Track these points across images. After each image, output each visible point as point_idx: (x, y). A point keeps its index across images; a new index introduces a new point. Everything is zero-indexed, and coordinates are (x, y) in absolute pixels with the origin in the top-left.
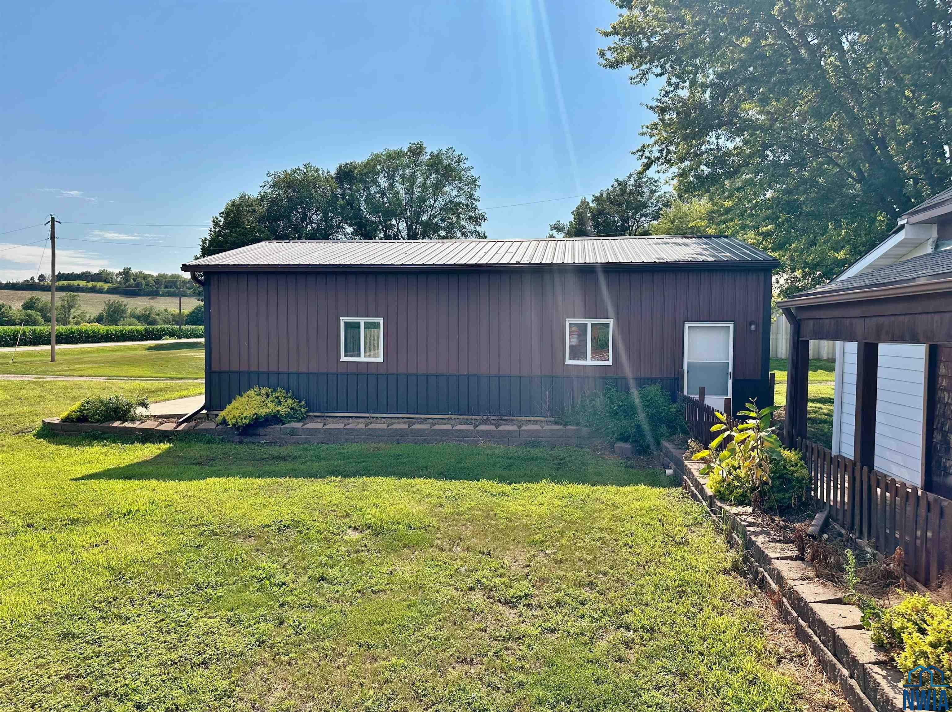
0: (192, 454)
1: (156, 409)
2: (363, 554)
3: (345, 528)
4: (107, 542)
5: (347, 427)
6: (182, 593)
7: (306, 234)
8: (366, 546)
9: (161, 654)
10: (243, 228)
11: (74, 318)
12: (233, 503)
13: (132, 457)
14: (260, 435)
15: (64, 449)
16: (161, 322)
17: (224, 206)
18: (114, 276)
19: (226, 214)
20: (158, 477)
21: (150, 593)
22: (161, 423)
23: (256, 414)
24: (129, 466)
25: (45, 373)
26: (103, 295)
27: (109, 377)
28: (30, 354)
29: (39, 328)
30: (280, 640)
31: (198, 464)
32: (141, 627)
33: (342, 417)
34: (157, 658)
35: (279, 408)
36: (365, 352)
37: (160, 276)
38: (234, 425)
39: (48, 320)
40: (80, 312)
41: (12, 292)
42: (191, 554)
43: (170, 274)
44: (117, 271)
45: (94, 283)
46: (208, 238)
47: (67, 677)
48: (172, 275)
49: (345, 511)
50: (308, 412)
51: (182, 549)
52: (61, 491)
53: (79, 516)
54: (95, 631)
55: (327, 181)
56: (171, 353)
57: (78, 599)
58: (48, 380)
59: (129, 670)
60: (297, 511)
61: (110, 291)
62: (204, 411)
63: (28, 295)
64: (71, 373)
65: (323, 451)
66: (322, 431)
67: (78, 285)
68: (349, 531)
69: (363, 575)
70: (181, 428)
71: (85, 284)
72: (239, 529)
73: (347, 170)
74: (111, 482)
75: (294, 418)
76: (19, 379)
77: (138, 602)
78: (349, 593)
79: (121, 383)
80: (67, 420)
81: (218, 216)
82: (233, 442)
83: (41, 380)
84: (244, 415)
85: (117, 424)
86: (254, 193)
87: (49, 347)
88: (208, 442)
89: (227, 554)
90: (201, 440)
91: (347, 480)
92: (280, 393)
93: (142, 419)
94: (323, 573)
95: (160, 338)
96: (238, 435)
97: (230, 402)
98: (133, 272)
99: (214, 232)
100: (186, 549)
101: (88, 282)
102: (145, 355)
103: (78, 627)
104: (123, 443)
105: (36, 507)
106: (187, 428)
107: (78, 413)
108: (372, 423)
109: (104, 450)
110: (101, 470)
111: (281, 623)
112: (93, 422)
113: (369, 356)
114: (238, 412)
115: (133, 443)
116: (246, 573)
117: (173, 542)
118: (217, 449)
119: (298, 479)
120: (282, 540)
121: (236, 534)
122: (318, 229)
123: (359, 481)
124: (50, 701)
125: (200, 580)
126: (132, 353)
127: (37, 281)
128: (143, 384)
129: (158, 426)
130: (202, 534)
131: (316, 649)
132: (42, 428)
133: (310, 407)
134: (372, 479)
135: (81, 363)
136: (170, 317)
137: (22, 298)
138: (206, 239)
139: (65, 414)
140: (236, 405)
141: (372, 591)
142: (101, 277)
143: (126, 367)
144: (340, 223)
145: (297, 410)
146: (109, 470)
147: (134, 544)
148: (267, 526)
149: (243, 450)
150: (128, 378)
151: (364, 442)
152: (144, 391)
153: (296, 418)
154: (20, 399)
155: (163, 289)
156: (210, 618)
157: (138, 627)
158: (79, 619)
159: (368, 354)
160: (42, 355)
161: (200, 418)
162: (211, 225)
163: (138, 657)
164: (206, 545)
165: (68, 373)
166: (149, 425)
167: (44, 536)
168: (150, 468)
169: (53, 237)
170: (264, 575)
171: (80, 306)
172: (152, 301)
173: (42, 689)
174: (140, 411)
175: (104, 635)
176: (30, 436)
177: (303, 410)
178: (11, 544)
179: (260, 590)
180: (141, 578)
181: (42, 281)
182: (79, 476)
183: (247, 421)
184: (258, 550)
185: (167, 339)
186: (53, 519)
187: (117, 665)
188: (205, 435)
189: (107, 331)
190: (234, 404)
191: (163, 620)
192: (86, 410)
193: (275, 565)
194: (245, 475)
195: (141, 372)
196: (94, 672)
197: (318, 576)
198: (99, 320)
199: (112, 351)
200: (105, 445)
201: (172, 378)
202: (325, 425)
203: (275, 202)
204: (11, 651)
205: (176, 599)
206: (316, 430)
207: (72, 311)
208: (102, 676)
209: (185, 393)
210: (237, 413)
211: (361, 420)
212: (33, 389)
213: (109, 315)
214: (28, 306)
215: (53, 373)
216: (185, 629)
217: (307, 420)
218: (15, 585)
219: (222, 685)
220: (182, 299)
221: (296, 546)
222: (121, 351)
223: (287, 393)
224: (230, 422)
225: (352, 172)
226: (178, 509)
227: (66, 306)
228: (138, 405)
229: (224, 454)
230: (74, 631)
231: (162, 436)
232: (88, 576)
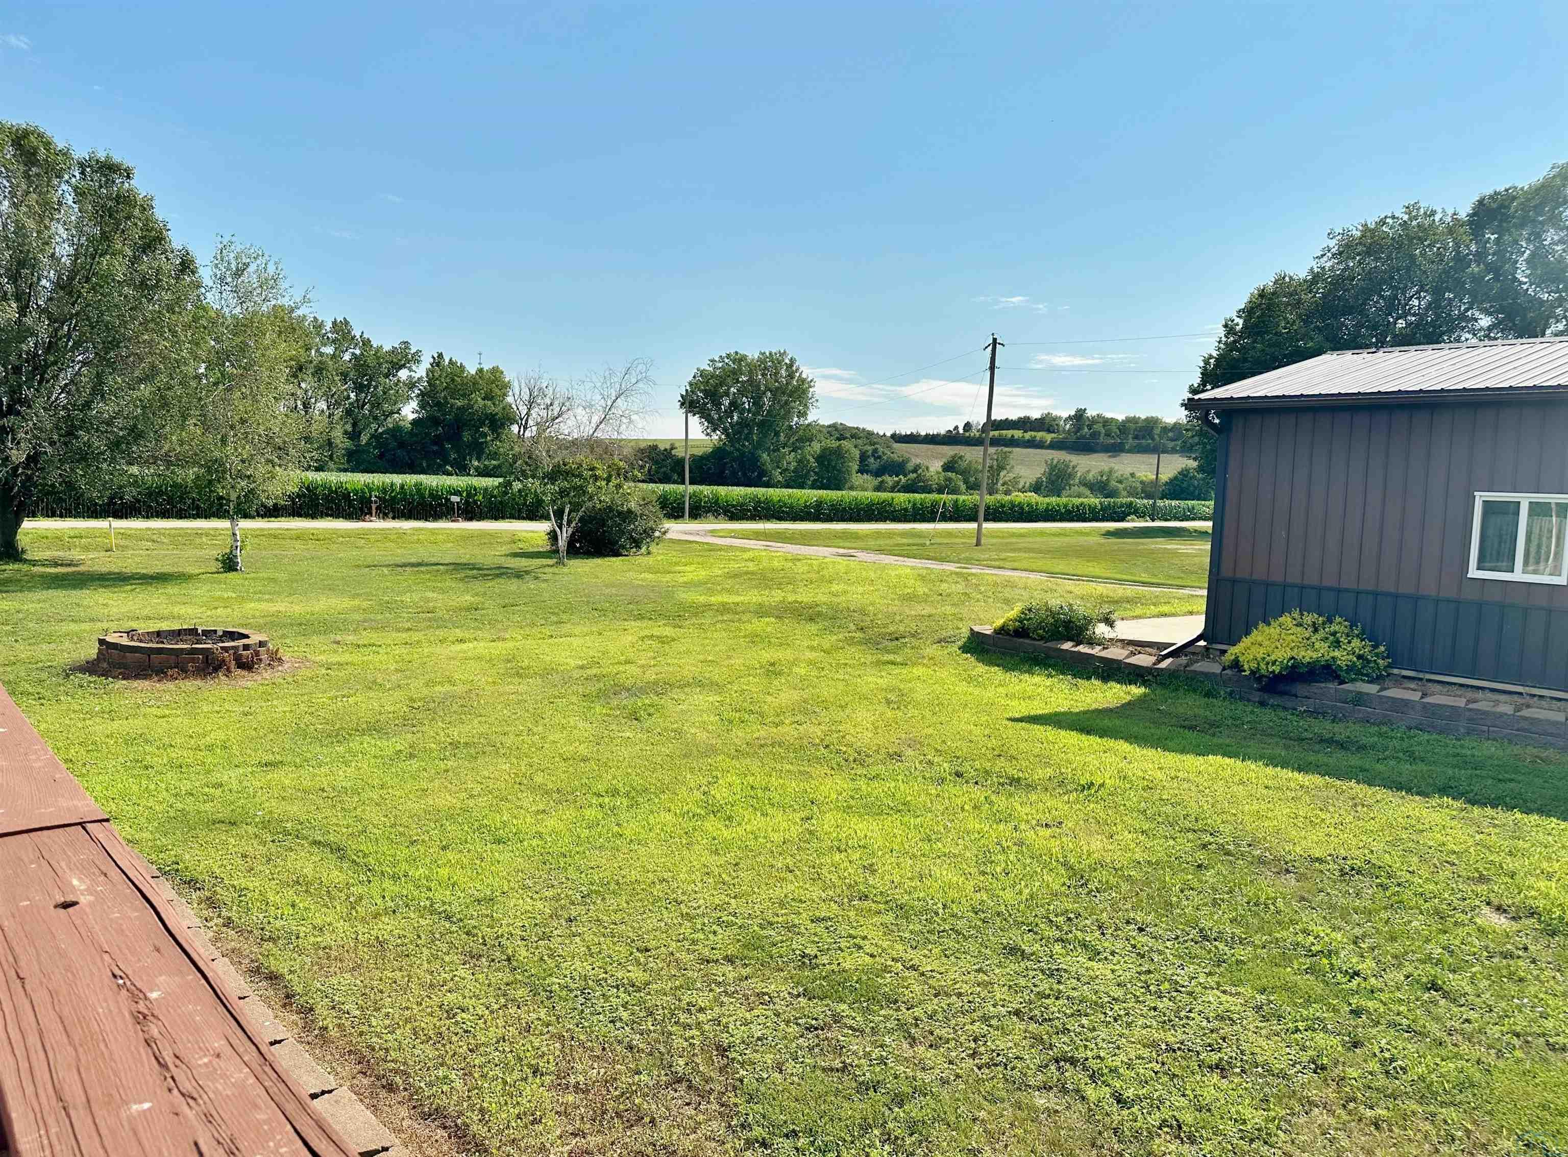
0: (1181, 710)
1: (1126, 630)
2: (1521, 963)
3: (1478, 903)
4: (1060, 823)
5: (1471, 706)
6: (1177, 938)
7: (1395, 336)
8: (1526, 949)
9: (1150, 1027)
10: (1276, 334)
11: (1003, 485)
12: (1255, 807)
13: (1088, 700)
14: (1297, 697)
15: (997, 673)
16: (1125, 493)
17: (1246, 299)
18: (1062, 423)
19: (1248, 312)
20: (1130, 738)
21: (1128, 922)
22: (1133, 654)
23: (1293, 658)
24: (1085, 712)
25: (968, 561)
26: (1044, 451)
27: (1052, 574)
28: (949, 534)
29: (962, 498)
30: (1355, 1075)
31: (1192, 728)
32: (1117, 974)
33: (1462, 685)
34: (1144, 1032)
35: (1337, 653)
36: (1526, 563)
37: (1129, 420)
38: (1253, 673)
39: (973, 487)
40: (1012, 475)
41: (931, 446)
42: (1190, 877)
43: (1143, 417)
44: (1065, 415)
45: (1033, 433)
46: (1215, 354)
47: (1017, 1013)
48: (1147, 419)
49: (1477, 870)
50: (1390, 666)
51: (1174, 863)
52: (997, 733)
53: (1021, 775)
54: (1051, 957)
55: (1451, 231)
56: (1143, 544)
57: (1027, 900)
58: (974, 571)
59: (1103, 1036)
60: (1377, 846)
61: (1055, 446)
62: (1202, 643)
63: (949, 451)
64: (1001, 563)
65: (1420, 744)
66: (1418, 708)
67: (1013, 436)
68: (1486, 910)
69: (1524, 1005)
70: (1164, 665)
71: (1021, 435)
72: (1267, 854)
73: (1494, 206)
74: (1063, 733)
75: (1363, 675)
76: (939, 567)
77: (1110, 931)
78: (1494, 1031)
79: (1069, 585)
80: (1002, 631)
81: (1234, 315)
82: (1249, 700)
83: (965, 571)
84: (1273, 658)
85: (1067, 646)
86: (1300, 271)
87: (973, 526)
88: (1208, 695)
89: (1250, 891)
90: (1195, 691)
91: (1476, 811)
92: (1339, 626)
93: (1104, 643)
94: (1435, 976)
95: (1122, 520)
96: (1259, 690)
97: (1248, 633)
98: (1089, 415)
99: (1226, 344)
100: (1180, 865)
101: (1025, 431)
102: (1102, 545)
103: (1028, 944)
104: (1075, 676)
105: (965, 750)
106: (1173, 667)
107: (1017, 624)
108: (1528, 706)
109: (1049, 682)
110: (1047, 711)
111: (1356, 1045)
112: (1035, 639)
113: (1535, 572)
114: (1262, 650)
115: (1089, 678)
116: (1285, 933)
117: (1159, 848)
118: (1220, 708)
119: (1374, 789)
120: (1347, 892)
121: (1261, 861)
122: (1418, 325)
123: (1504, 817)
124: (998, 1042)
125: (1205, 923)
126: (1082, 540)
127: (961, 431)
128: (1101, 589)
129: (1127, 657)
130: (1204, 846)
131: (1431, 1117)
132: (969, 638)
133: (1395, 658)
134: (1534, 818)
135: (1014, 550)
136: (1138, 485)
137: (943, 455)
138: (1211, 357)
139: (999, 623)
140: (1260, 639)
141: (1548, 1044)
142: (1045, 424)
143: (1074, 561)
144: (1467, 310)
145: (1369, 661)
146: (1056, 714)
147: (1099, 837)
148: (1318, 860)
149: (1267, 716)
150: (1078, 577)
151: (1510, 742)
152: (1103, 600)
153: (1367, 675)
154: (941, 595)
155: (1131, 441)
156: (1224, 992)
157: (1113, 971)
158: (1029, 931)
159: (1531, 568)
160: (964, 536)
161: (1194, 654)
162: (1222, 332)
163: (1116, 1020)
164: (1213, 868)
165: (997, 563)
166: (1116, 653)
167: (978, 794)
168: (1117, 722)
169: (992, 368)
170: (1319, 948)
171: (1013, 467)
172: (1111, 460)
173: (985, 1019)
174: (1101, 630)
175: (1065, 967)
176: (954, 648)
177: (1381, 662)
178: (938, 795)
179: (1310, 970)
180: (1114, 895)
181: (967, 431)
182: (1017, 716)
183: (1277, 669)
184: (1303, 899)
185: (1133, 520)
186: (987, 772)
187: (1084, 1021)
188: (1202, 682)
189: (1048, 504)
190: (1256, 636)
191: (1149, 972)
192: (1028, 620)
193: (1339, 936)
194: (1273, 761)
195: (1097, 570)
196: (1053, 1020)
197: (1424, 980)
198: (1036, 488)
199: (1054, 535)
200: (1049, 676)
201: (1144, 584)
202: (1424, 695)
203: (1338, 282)
204: (946, 950)
205: (1168, 944)
206: (1406, 703)
207: (1002, 474)
208: (1065, 1031)
209: (1165, 609)
210: (1260, 653)
211: (1503, 697)
212: (957, 582)
213: (1051, 482)
214: (948, 467)
215: (979, 562)
216: (1187, 999)
217: (1387, 683)
218: (945, 855)
219: (1256, 1118)
220: (1163, 457)
221: (1377, 912)
222: (1065, 535)
223: (1351, 627)
224: (1246, 667)
225: (1505, 207)
226: (1164, 797)
227: (995, 467)
228: (1100, 621)
229: (1235, 719)
230: (1023, 947)
231: (1133, 675)
232: (1039, 870)
